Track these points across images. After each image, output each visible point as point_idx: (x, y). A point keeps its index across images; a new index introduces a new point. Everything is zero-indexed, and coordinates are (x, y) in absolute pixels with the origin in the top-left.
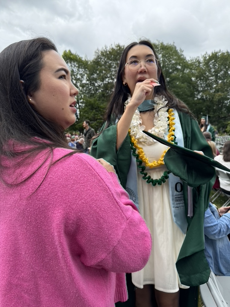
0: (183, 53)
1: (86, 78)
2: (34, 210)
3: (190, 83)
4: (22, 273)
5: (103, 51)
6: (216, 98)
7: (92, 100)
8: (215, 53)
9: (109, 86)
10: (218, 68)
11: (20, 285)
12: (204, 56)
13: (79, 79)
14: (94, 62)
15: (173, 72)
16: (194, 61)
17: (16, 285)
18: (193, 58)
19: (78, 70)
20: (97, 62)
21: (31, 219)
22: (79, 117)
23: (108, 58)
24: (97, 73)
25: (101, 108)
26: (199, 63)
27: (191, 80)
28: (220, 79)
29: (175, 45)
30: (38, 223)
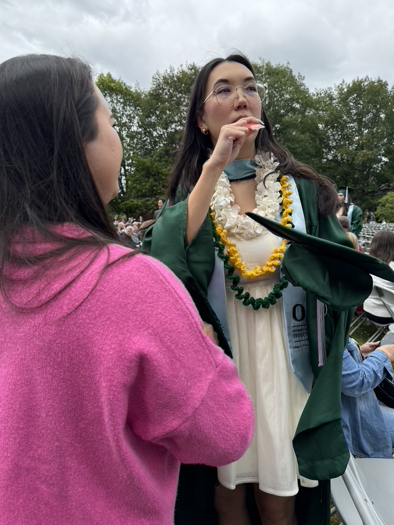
0: (304, 82)
1: (138, 123)
2: (69, 343)
3: (315, 134)
4: (38, 449)
5: (168, 77)
6: (359, 160)
7: (147, 161)
8: (358, 81)
9: (177, 136)
10: (363, 108)
11: (35, 469)
12: (339, 87)
13: (125, 124)
14: (151, 95)
15: (286, 115)
16: (322, 95)
17: (28, 469)
18: (322, 89)
19: (124, 108)
20: (155, 96)
21: (62, 357)
22: (125, 189)
23: (176, 89)
24: (156, 113)
25: (163, 175)
26: (331, 98)
27: (317, 128)
28: (366, 127)
29: (290, 67)
30: (73, 363)
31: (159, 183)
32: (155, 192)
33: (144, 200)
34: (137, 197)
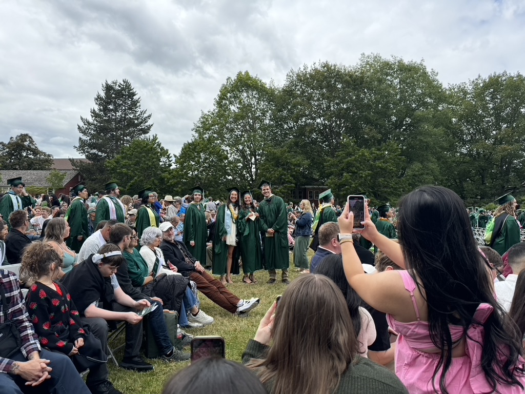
0: (437, 78)
3: (448, 128)
5: (301, 75)
7: (277, 151)
10: (501, 102)
14: (284, 91)
15: (418, 109)
16: (456, 90)
19: (258, 103)
20: (288, 92)
22: (254, 177)
23: (308, 85)
24: (288, 108)
25: (291, 164)
27: (451, 122)
29: (424, 64)
31: (287, 172)
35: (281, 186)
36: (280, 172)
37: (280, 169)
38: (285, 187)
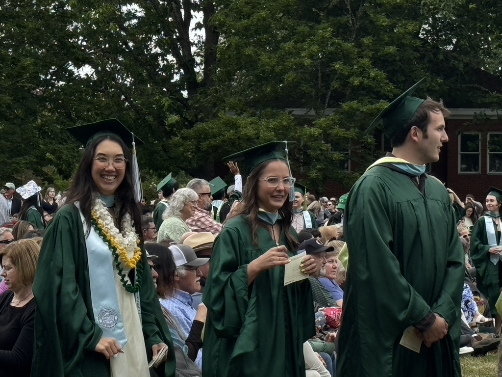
31: (359, 45)
32: (335, 85)
33: (285, 117)
34: (256, 106)
35: (330, 113)
36: (323, 43)
37: (325, 30)
38: (350, 115)
